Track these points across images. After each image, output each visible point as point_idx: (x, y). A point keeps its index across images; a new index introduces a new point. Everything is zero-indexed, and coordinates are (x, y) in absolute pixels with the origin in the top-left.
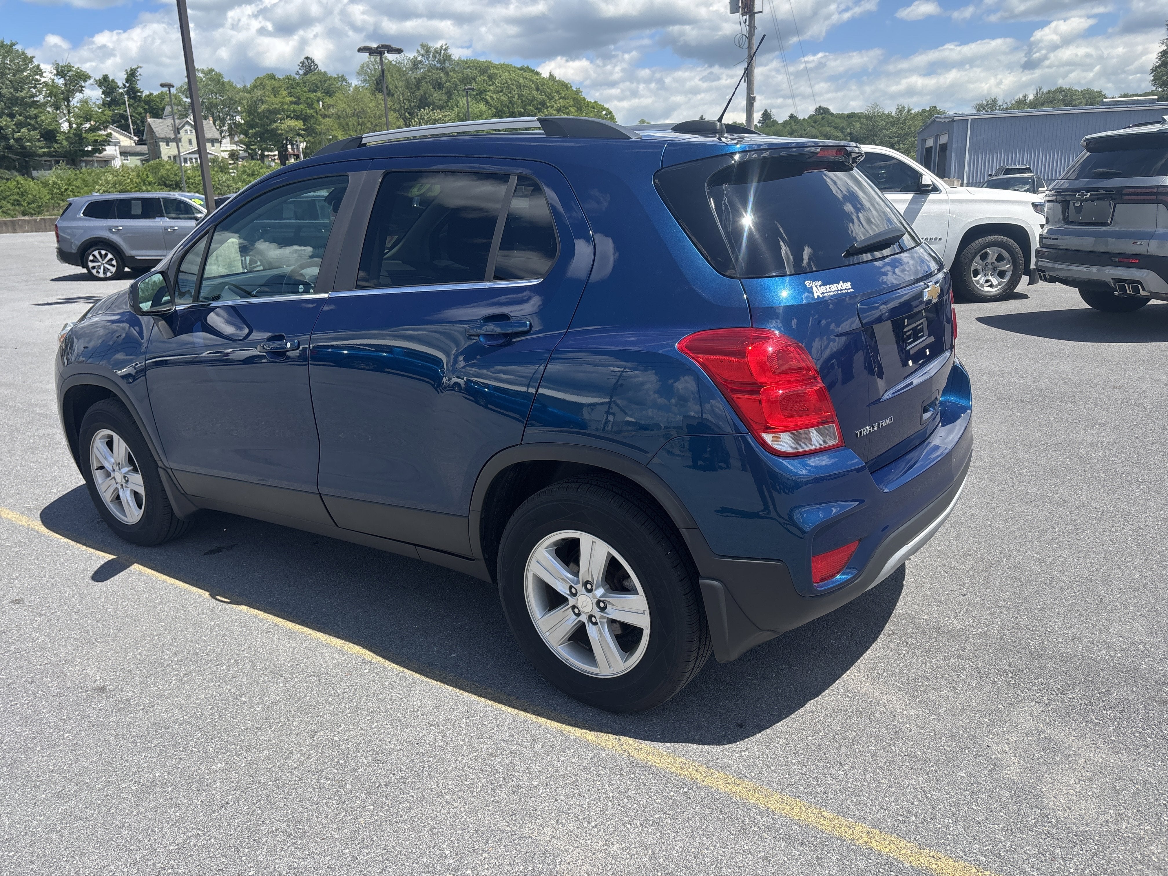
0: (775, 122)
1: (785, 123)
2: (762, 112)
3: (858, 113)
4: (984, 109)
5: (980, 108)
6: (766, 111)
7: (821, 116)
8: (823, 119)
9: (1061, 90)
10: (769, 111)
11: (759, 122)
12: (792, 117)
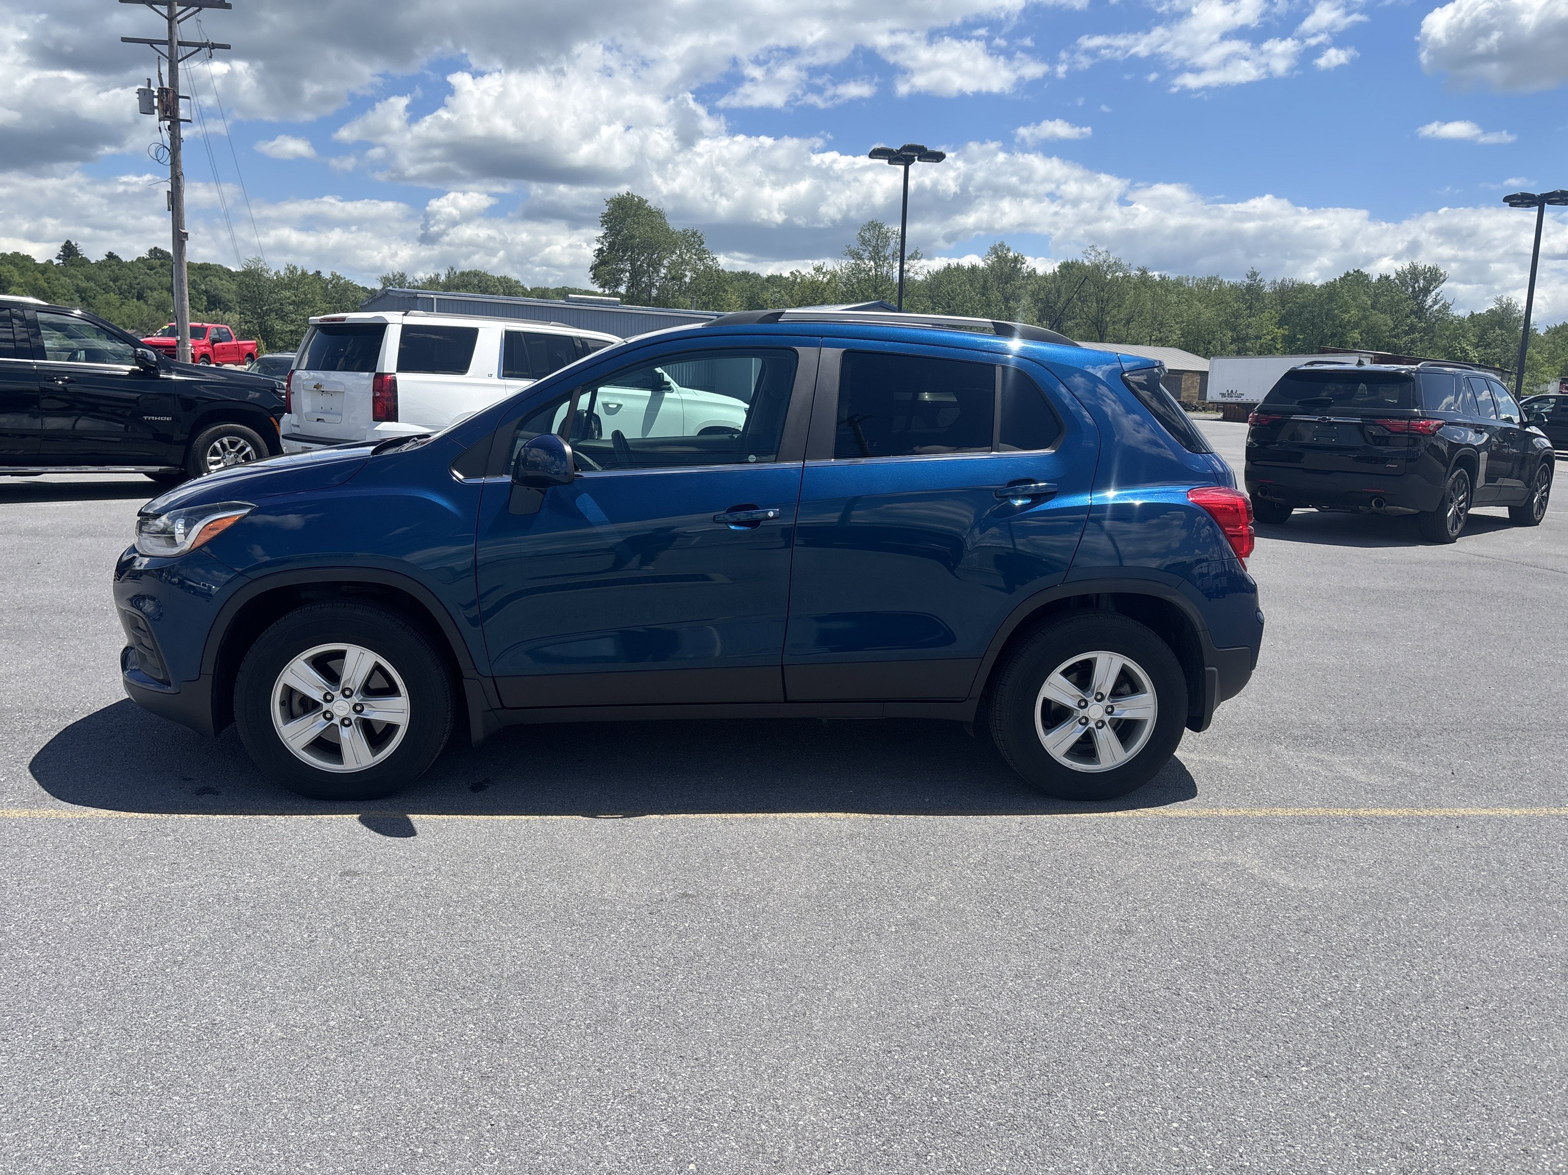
0: (85, 261)
1: (100, 265)
2: (63, 244)
3: (215, 265)
4: (391, 284)
5: (386, 281)
6: (68, 242)
7: (158, 262)
8: (162, 265)
9: (476, 274)
10: (73, 243)
11: (58, 258)
12: (111, 256)
